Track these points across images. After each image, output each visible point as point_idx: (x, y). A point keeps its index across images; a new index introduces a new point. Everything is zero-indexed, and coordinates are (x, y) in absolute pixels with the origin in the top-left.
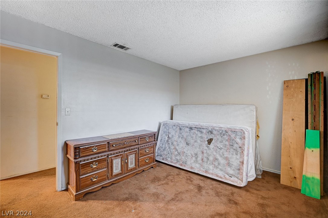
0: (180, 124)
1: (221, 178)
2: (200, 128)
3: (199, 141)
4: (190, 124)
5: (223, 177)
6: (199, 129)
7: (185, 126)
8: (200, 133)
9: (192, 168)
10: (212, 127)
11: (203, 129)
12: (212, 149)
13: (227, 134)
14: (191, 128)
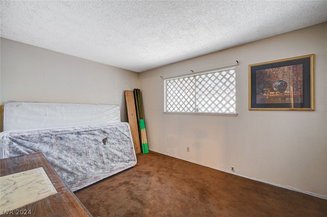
0: (58, 132)
1: (123, 167)
2: (92, 130)
3: (93, 146)
4: (76, 128)
5: (125, 166)
6: (90, 132)
7: (69, 132)
8: (92, 136)
9: (95, 178)
10: (104, 127)
11: (95, 130)
12: (109, 148)
13: (117, 130)
14: (78, 133)
